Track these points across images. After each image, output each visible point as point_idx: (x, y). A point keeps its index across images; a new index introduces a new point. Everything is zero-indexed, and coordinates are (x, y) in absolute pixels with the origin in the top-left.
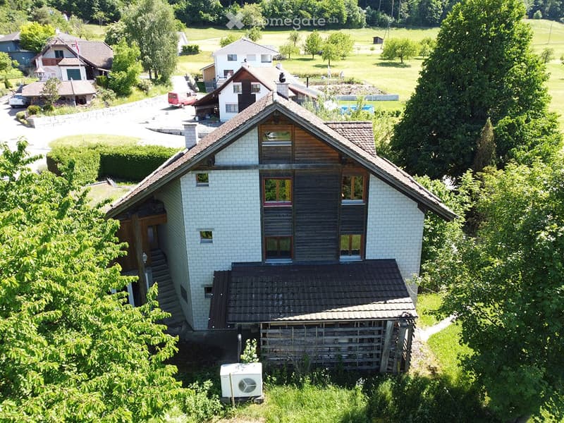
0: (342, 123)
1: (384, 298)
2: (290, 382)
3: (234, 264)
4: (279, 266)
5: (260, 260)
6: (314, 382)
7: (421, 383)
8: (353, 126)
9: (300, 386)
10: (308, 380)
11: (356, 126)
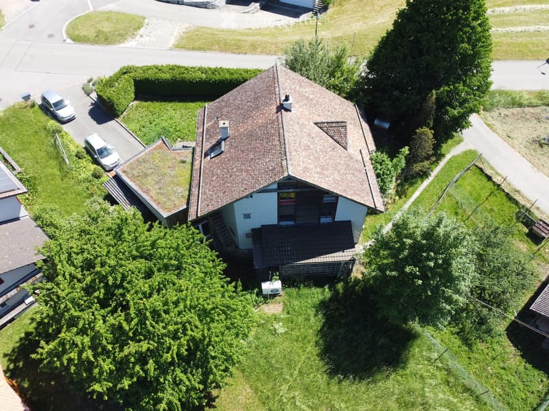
0: (327, 123)
1: (343, 249)
2: (294, 286)
3: (262, 226)
4: (287, 226)
5: (276, 223)
6: (305, 286)
7: (357, 281)
8: (334, 125)
9: (299, 288)
10: (302, 285)
11: (336, 125)
